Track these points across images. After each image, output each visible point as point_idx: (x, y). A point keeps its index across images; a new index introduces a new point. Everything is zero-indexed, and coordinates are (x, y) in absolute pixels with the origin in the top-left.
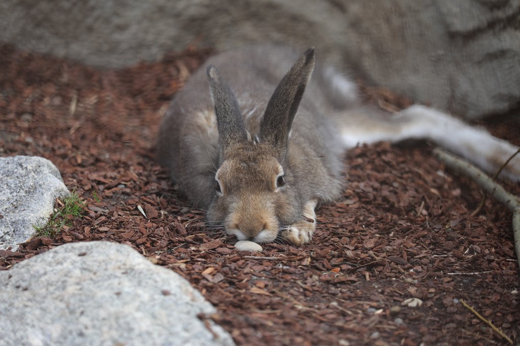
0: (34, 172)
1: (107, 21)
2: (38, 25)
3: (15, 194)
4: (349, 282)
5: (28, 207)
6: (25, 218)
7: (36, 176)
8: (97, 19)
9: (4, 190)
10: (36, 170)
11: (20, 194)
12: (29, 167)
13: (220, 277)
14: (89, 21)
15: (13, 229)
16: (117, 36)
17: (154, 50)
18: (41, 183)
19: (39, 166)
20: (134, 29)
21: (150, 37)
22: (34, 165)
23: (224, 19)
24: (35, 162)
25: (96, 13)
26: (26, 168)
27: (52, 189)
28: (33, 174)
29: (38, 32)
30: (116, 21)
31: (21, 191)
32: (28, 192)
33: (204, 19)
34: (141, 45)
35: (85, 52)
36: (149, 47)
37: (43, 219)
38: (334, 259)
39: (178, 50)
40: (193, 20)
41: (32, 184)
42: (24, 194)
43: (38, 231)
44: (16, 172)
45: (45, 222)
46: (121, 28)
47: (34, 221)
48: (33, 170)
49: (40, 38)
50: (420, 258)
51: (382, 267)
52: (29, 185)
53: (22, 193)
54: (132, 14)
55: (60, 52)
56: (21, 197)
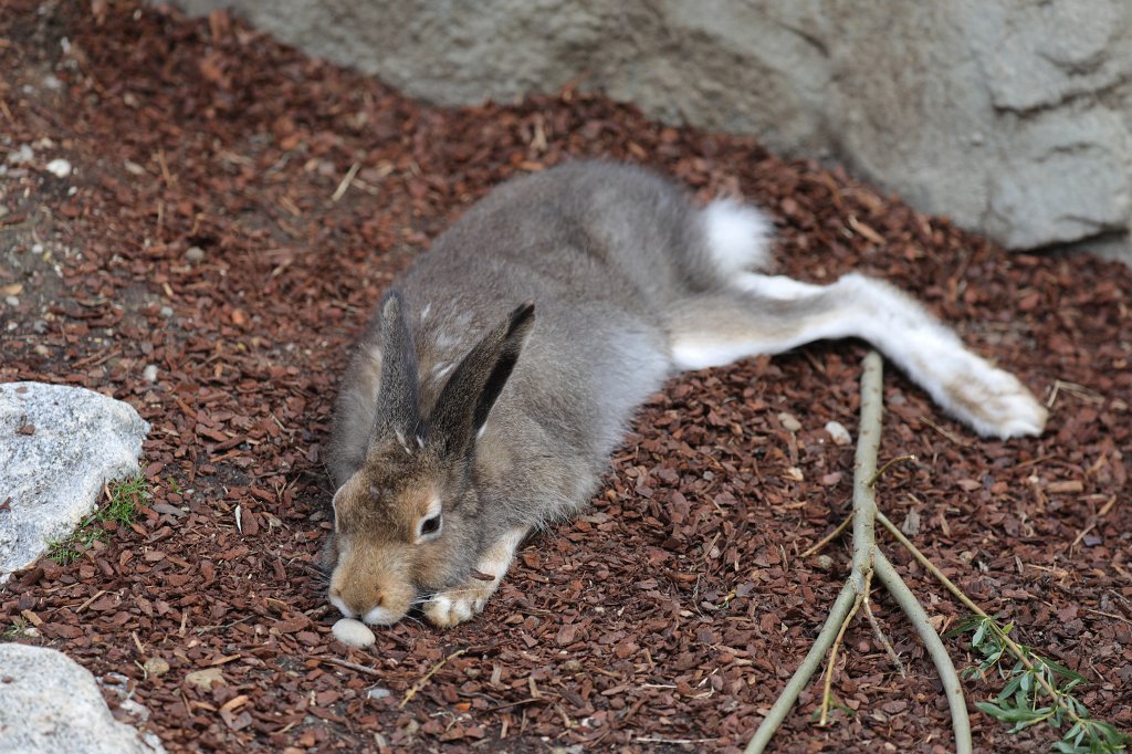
0: (88, 428)
1: (442, 30)
2: (338, 20)
3: (47, 465)
4: (469, 740)
5: (54, 497)
6: (36, 524)
7: (89, 435)
8: (428, 23)
9: (32, 456)
10: (92, 425)
11: (55, 467)
12: (82, 419)
13: (246, 720)
14: (415, 26)
15: (16, 538)
16: (456, 56)
17: (511, 86)
18: (91, 450)
19: (100, 418)
20: (482, 47)
21: (505, 66)
22: (91, 416)
23: (623, 50)
24: (94, 410)
25: (427, 15)
26: (77, 419)
27: (105, 464)
28: (85, 430)
29: (338, 31)
30: (455, 32)
31: (58, 461)
32: (68, 464)
33: (593, 47)
34: (490, 76)
35: (405, 74)
36: (503, 81)
37: (66, 526)
38: (468, 683)
39: (549, 89)
40: (574, 47)
41: (77, 450)
42: (61, 467)
43: (52, 547)
44: (60, 425)
45: (68, 531)
46: (462, 44)
47: (48, 529)
48: (86, 424)
49: (341, 41)
50: (610, 697)
51: (538, 710)
52: (72, 451)
53: (59, 465)
54: (480, 25)
55: (370, 68)
56: (54, 471)
